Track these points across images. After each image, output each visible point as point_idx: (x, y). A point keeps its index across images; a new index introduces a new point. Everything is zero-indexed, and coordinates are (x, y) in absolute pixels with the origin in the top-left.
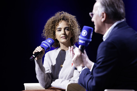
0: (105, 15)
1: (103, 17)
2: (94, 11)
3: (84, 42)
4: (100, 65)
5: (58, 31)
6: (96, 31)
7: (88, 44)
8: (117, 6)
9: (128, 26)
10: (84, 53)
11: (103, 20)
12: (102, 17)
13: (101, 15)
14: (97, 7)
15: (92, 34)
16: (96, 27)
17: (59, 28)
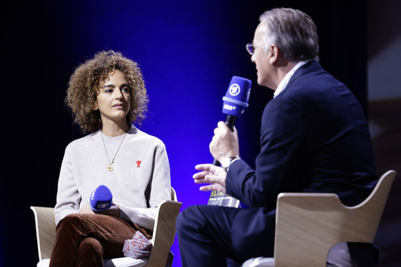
0: (276, 50)
1: (273, 55)
2: (255, 41)
3: (234, 108)
4: (269, 146)
5: (106, 91)
6: (259, 81)
7: (243, 112)
8: (301, 34)
9: (322, 70)
10: (232, 130)
11: (273, 60)
12: (270, 54)
13: (268, 51)
14: (262, 33)
15: (249, 93)
16: (259, 74)
17: (109, 86)
